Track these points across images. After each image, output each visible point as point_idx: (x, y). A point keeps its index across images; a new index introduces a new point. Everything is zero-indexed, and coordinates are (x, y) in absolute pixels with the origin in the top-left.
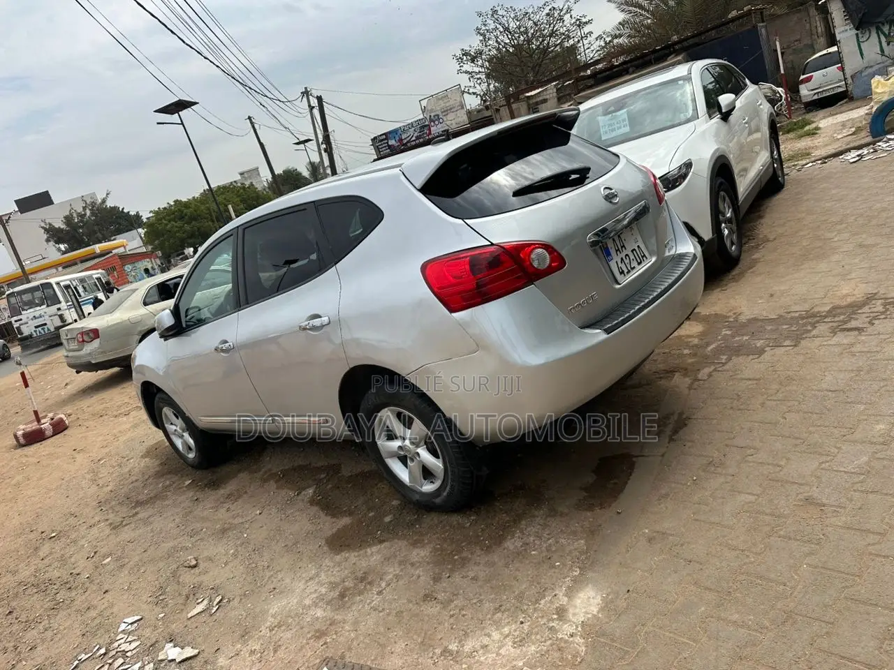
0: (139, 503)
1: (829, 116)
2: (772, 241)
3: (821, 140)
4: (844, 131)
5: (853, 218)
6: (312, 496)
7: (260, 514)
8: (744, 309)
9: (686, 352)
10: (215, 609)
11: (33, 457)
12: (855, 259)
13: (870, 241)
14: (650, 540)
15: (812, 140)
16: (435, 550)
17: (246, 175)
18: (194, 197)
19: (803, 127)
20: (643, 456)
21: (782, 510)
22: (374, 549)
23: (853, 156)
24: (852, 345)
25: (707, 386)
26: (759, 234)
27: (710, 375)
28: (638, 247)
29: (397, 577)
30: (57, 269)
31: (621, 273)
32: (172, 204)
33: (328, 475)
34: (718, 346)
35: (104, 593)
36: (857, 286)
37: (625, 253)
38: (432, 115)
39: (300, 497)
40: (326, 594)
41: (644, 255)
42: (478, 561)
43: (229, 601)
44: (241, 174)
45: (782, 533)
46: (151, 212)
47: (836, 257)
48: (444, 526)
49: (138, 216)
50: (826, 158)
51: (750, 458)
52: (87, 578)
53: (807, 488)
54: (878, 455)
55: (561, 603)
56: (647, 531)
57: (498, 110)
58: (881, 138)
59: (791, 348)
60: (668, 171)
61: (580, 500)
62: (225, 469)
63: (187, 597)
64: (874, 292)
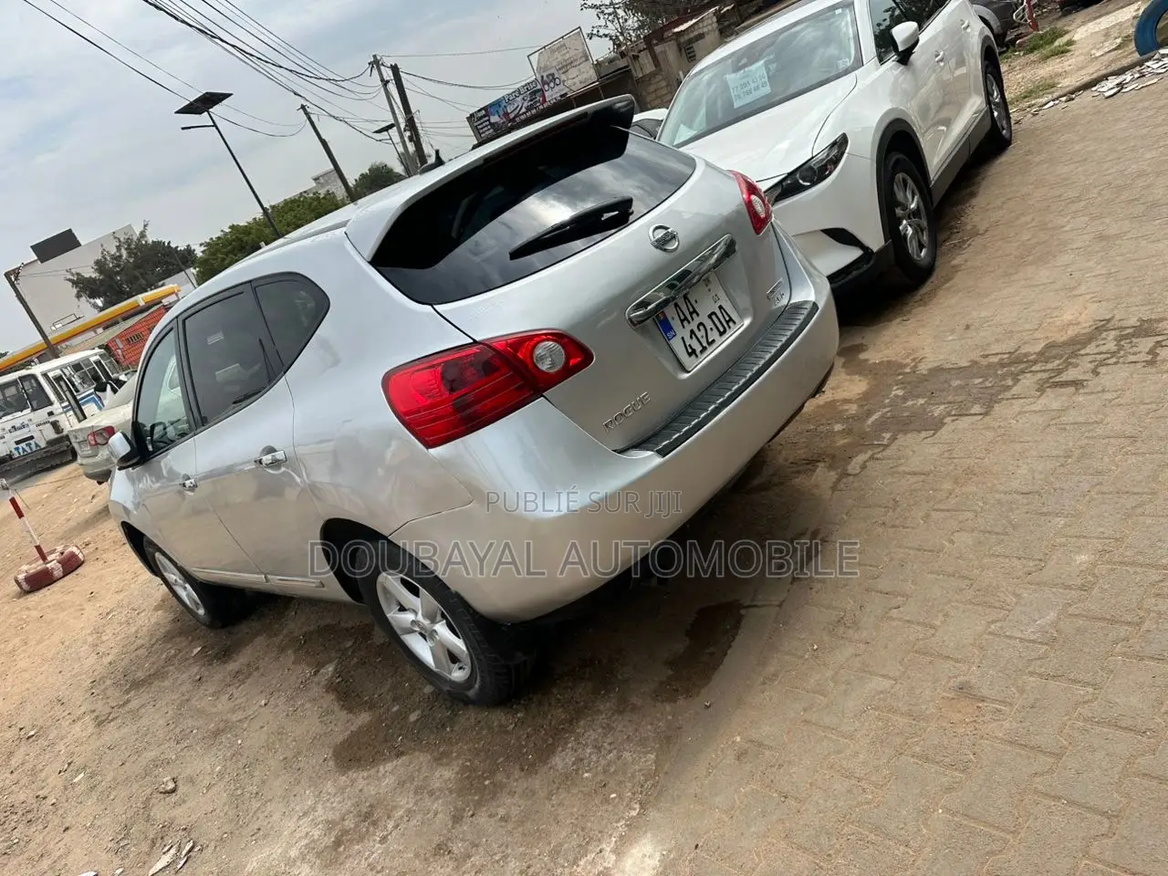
0: (136, 685)
1: (1090, 21)
2: (982, 234)
3: (1072, 61)
4: (1107, 44)
5: (1096, 190)
6: (332, 677)
7: (265, 704)
8: (927, 352)
9: (838, 427)
10: (182, 862)
11: (35, 609)
12: (1088, 261)
13: (1113, 230)
14: (740, 756)
15: (1062, 62)
16: (464, 769)
17: (322, 180)
18: (255, 219)
19: (1052, 42)
20: (755, 606)
21: (924, 707)
22: (389, 766)
23: (1111, 86)
24: (1063, 410)
25: (855, 485)
26: (966, 224)
27: (864, 467)
28: (721, 307)
29: (409, 812)
30: (95, 332)
31: (690, 355)
32: (228, 230)
33: (355, 642)
34: (882, 417)
35: (64, 831)
36: (1086, 308)
37: (697, 320)
38: (545, 75)
39: (316, 679)
40: (318, 839)
41: (731, 319)
42: (514, 790)
43: (201, 850)
44: (316, 179)
45: (917, 749)
46: (201, 245)
47: (1064, 259)
48: (482, 729)
49: (189, 251)
50: (1072, 93)
51: (894, 613)
52: (53, 805)
53: (964, 667)
54: (1071, 610)
55: (606, 864)
56: (738, 739)
57: (636, 58)
58: (1151, 54)
59: (980, 417)
60: (810, 157)
61: (661, 683)
62: (244, 628)
63: (153, 843)
64: (1107, 317)
